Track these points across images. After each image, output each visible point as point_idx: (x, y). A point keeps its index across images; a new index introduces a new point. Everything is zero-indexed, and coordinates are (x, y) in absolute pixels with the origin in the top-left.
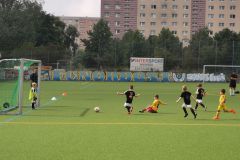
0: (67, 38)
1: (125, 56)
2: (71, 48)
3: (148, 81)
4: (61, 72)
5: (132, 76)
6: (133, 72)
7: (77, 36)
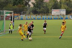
0: (26, 2)
1: (50, 9)
2: (28, 6)
3: (59, 19)
4: (23, 16)
5: (53, 17)
6: (53, 15)
7: (30, 1)
